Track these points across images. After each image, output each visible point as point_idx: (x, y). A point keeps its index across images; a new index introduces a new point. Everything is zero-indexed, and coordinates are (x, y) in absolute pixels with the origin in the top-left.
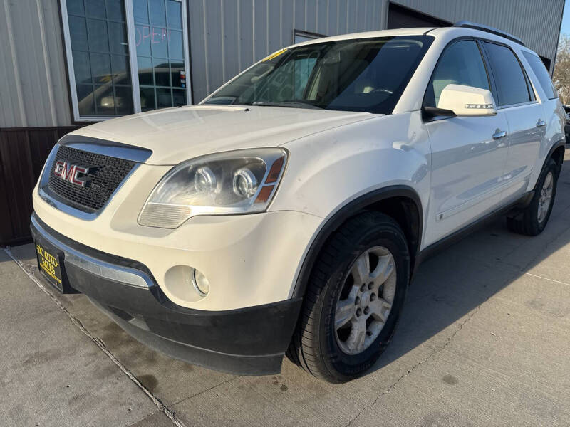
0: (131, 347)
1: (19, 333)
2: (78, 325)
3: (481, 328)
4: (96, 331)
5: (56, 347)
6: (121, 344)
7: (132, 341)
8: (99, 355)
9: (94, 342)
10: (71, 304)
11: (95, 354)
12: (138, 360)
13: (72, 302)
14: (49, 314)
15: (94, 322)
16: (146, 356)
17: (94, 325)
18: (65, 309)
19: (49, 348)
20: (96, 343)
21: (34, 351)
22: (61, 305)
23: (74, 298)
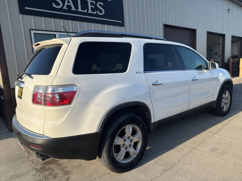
0: (49, 172)
1: (11, 167)
2: (32, 163)
3: (187, 161)
4: (38, 165)
5: (22, 172)
6: (46, 170)
7: (49, 169)
8: (37, 175)
9: (36, 169)
10: (31, 155)
11: (36, 175)
12: (51, 177)
13: (32, 153)
14: (23, 159)
15: (38, 162)
16: (54, 175)
17: (38, 163)
18: (29, 157)
19: (19, 173)
20: (37, 170)
21: (14, 174)
22: (28, 155)
23: (32, 152)
